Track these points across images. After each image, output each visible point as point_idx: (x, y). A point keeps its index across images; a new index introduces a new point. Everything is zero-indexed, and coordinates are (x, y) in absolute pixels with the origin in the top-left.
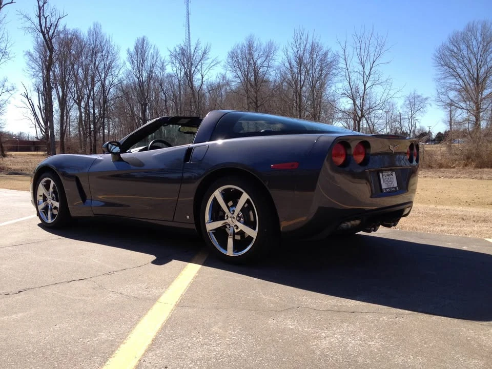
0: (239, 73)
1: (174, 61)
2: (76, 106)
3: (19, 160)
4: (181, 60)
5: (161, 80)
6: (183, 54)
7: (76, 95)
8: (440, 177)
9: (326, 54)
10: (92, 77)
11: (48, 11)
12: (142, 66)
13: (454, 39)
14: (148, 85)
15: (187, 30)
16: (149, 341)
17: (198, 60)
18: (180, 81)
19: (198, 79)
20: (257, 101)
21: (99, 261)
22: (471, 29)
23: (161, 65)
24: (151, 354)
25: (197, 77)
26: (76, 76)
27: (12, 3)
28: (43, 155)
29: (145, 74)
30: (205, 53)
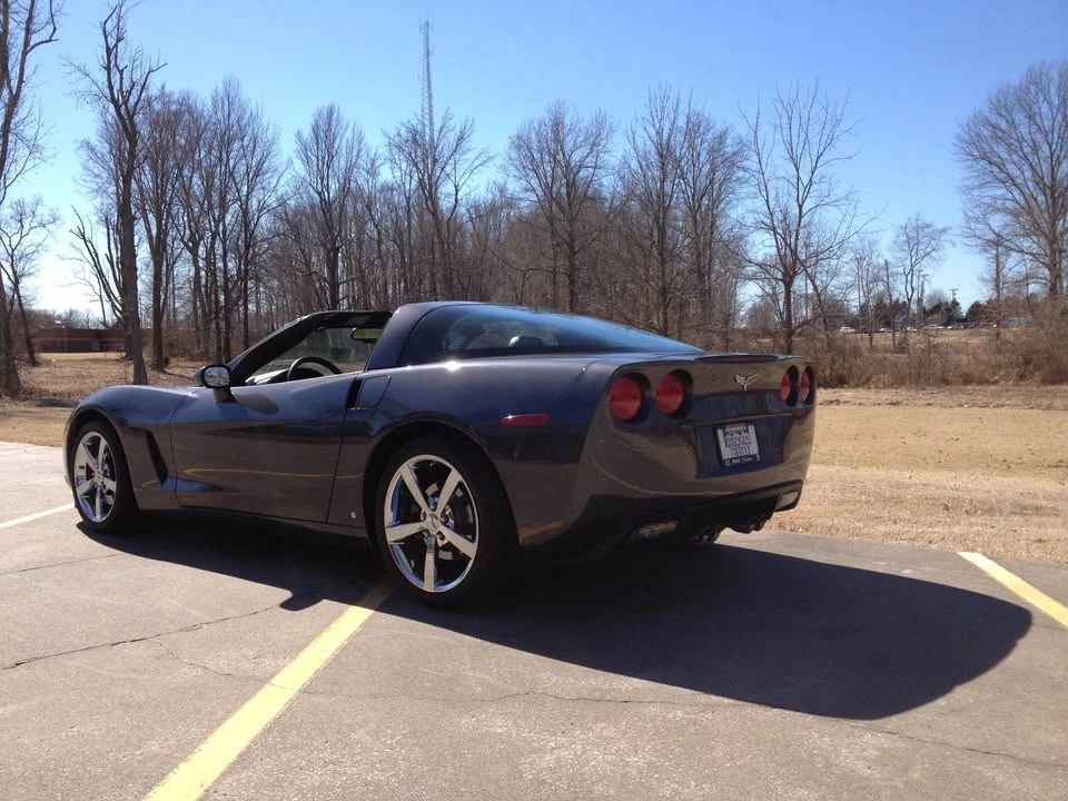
0: (535, 182)
1: (396, 157)
2: (187, 254)
3: (67, 371)
4: (410, 154)
5: (369, 198)
6: (415, 140)
7: (188, 232)
8: (961, 406)
9: (721, 138)
10: (221, 193)
11: (126, 56)
12: (328, 167)
13: (999, 101)
14: (342, 207)
15: (426, 89)
16: (232, 756)
17: (447, 154)
18: (408, 199)
19: (448, 195)
20: (573, 240)
21: (179, 602)
22: (1036, 80)
23: (369, 166)
24: (229, 780)
25: (446, 188)
26: (187, 190)
27: (50, 40)
28: (118, 360)
29: (334, 186)
30: (461, 139)
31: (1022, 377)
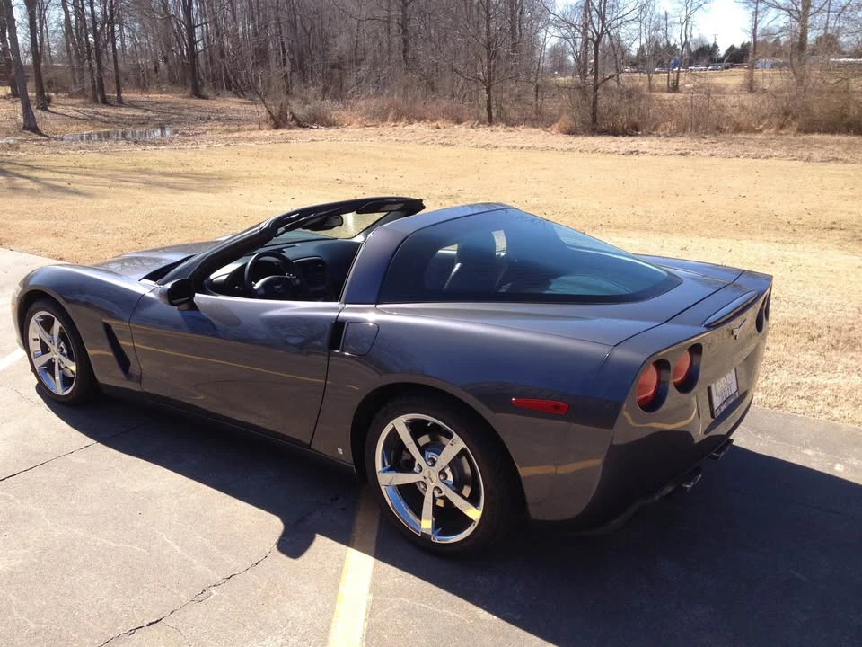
28: (4, 98)
31: (782, 127)
